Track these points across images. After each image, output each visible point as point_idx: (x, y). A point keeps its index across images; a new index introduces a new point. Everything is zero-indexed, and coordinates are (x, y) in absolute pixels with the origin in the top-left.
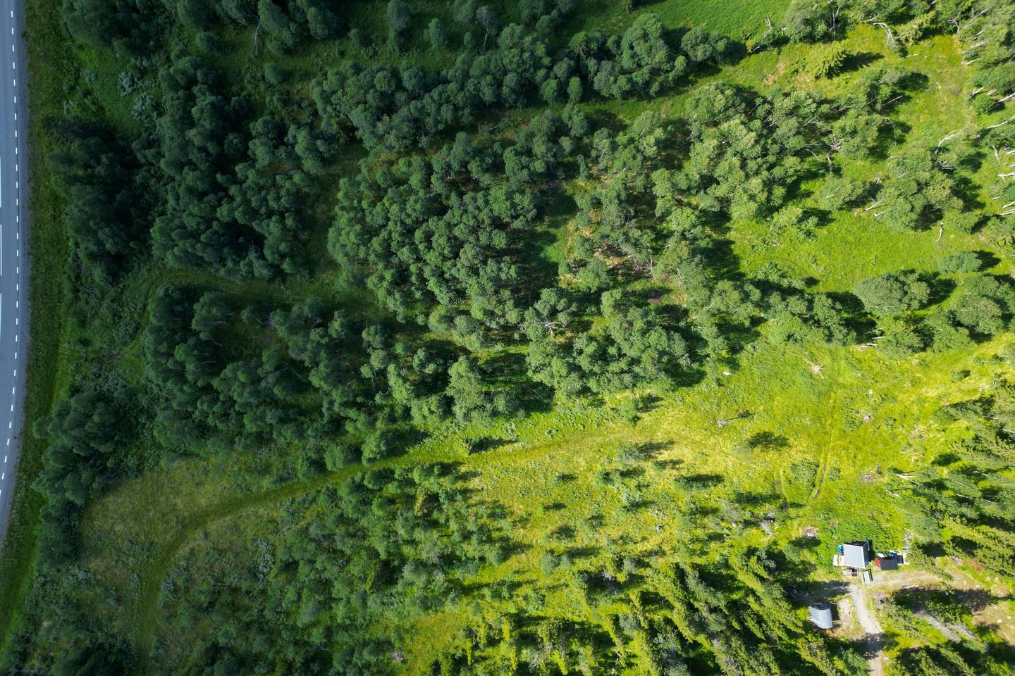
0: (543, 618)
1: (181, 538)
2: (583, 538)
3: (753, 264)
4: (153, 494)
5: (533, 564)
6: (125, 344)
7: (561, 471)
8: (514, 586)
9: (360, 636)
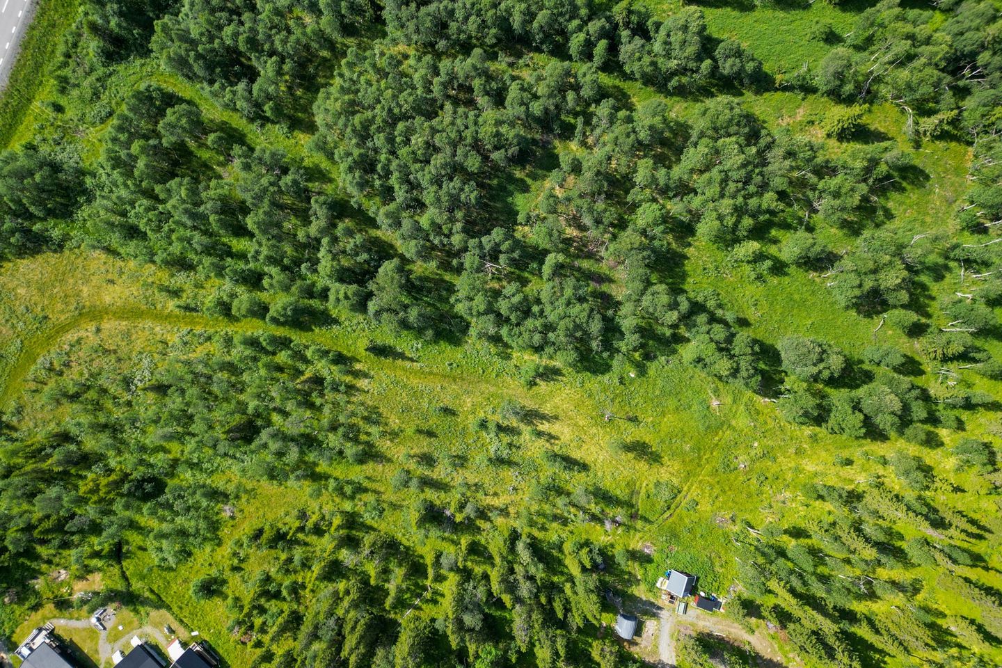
0: (375, 530)
1: (74, 324)
2: (439, 473)
3: (698, 285)
4: (64, 274)
5: (385, 476)
6: (93, 124)
7: (446, 403)
8: (360, 489)
9: (202, 478)
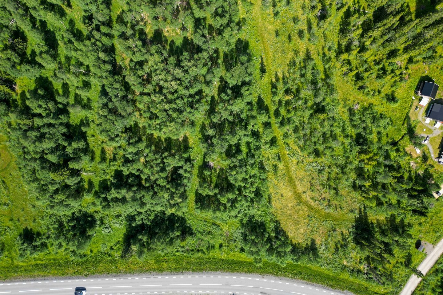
0: (339, 42)
1: (306, 204)
4: (287, 216)
5: (314, 48)
6: (221, 229)
7: (274, 36)
8: (324, 56)
9: (348, 123)
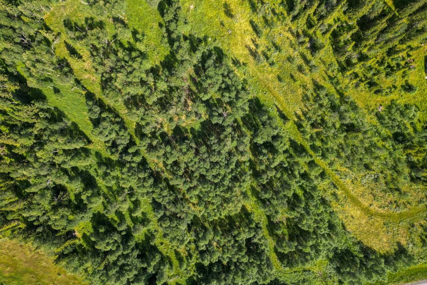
0: (337, 61)
1: (376, 214)
2: (299, 61)
3: (165, 50)
4: (366, 233)
5: (318, 75)
6: (313, 272)
7: (278, 82)
8: (330, 78)
9: (380, 127)
